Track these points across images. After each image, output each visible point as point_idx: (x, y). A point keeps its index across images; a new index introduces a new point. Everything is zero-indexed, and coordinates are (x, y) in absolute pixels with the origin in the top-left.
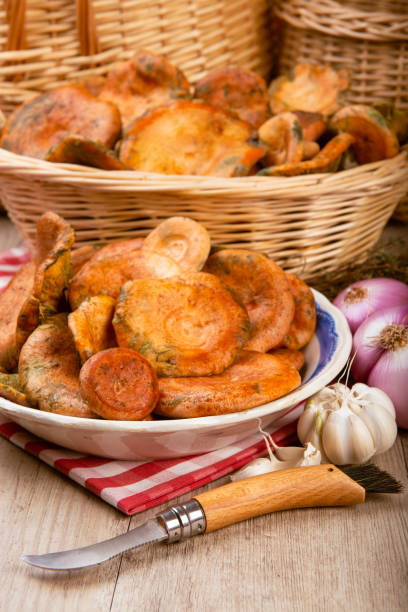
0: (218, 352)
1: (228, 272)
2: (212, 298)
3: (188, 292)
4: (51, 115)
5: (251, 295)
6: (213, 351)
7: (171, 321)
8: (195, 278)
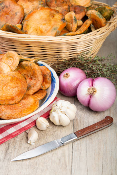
0: (17, 97)
1: (24, 69)
2: (17, 80)
3: (10, 78)
4: (4, 10)
5: (31, 76)
6: (16, 96)
7: (4, 87)
8: (12, 74)
